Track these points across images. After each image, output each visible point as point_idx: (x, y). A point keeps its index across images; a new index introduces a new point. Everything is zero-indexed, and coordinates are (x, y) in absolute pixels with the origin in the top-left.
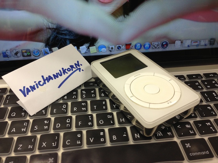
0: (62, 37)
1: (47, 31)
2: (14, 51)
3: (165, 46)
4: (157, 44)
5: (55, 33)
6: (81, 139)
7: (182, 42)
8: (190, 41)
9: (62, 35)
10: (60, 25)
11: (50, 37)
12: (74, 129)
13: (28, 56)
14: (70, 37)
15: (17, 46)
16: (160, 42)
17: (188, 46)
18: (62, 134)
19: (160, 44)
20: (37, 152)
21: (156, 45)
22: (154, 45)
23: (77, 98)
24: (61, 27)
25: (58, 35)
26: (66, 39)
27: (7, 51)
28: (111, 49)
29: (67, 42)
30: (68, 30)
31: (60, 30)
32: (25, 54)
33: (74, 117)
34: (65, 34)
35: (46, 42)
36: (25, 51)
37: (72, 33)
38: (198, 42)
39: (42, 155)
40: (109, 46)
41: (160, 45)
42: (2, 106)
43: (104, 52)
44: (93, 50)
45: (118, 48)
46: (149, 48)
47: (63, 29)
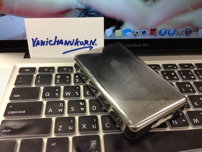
1: (76, 11)
3: (189, 33)
4: (181, 30)
5: (83, 14)
10: (89, 6)
21: (180, 32)
22: (178, 31)
24: (90, 8)
28: (136, 34)
30: (96, 11)
37: (100, 15)
40: (135, 30)
41: (184, 32)
42: (34, 86)
43: (129, 36)
44: (119, 34)
45: (143, 33)
46: (174, 34)
47: (92, 10)
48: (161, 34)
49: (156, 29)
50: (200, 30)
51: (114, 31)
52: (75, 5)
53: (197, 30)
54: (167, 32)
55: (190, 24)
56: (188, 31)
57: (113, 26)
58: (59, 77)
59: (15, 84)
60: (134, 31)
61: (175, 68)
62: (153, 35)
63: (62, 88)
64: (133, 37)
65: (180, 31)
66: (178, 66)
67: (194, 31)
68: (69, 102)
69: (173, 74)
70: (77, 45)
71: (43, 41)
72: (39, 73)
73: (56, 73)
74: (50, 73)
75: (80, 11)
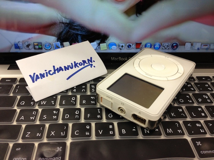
0: (74, 32)
1: (60, 25)
2: (26, 43)
3: (175, 47)
5: (67, 28)
6: (90, 130)
7: (192, 45)
8: (200, 44)
9: (74, 30)
10: (73, 20)
11: (62, 32)
12: (83, 121)
13: (39, 49)
14: (82, 32)
15: (29, 39)
17: (198, 49)
18: (70, 125)
19: (170, 45)
20: (45, 140)
21: (166, 46)
23: (86, 91)
24: (74, 22)
25: (70, 30)
26: (77, 35)
27: (19, 42)
28: (121, 48)
29: (79, 38)
30: (80, 25)
31: (73, 25)
32: (37, 47)
33: (83, 109)
34: (77, 30)
35: (58, 36)
36: (37, 44)
37: (84, 29)
38: (209, 45)
39: (51, 143)
40: (120, 44)
42: (11, 95)
43: (115, 50)
44: (104, 47)
45: (128, 47)
47: (76, 24)
49: (141, 43)
50: (186, 44)
51: (99, 44)
52: (59, 19)
53: (183, 44)
54: (153, 47)
55: (176, 38)
56: (174, 45)
57: (98, 39)
62: (138, 49)
64: (118, 51)
67: (180, 45)
68: (43, 110)
72: (19, 83)
75: (64, 25)
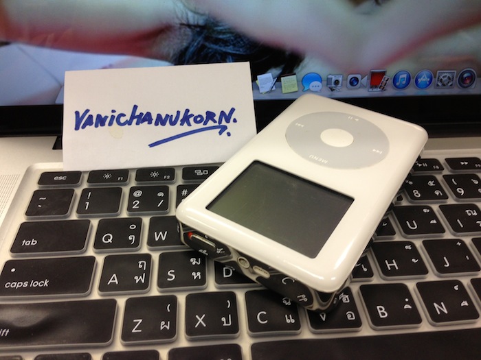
1: (182, 31)
3: (468, 82)
4: (448, 75)
5: (200, 39)
9: (216, 44)
10: (214, 19)
14: (236, 49)
16: (455, 71)
19: (457, 77)
21: (446, 78)
22: (441, 77)
25: (207, 44)
26: (225, 55)
28: (333, 85)
30: (232, 31)
31: (214, 31)
34: (225, 43)
37: (242, 40)
41: (456, 80)
42: (74, 216)
44: (290, 86)
45: (351, 83)
46: (430, 84)
47: (221, 28)
48: (397, 84)
49: (383, 74)
51: (278, 79)
52: (180, 16)
54: (413, 81)
57: (276, 66)
58: (138, 194)
59: (27, 213)
60: (328, 79)
61: (436, 169)
62: (376, 87)
63: (146, 221)
65: (446, 76)
66: (444, 164)
68: (162, 257)
69: (432, 184)
70: (185, 124)
71: (103, 117)
72: (89, 186)
73: (133, 183)
74: (116, 185)
75: (192, 30)
